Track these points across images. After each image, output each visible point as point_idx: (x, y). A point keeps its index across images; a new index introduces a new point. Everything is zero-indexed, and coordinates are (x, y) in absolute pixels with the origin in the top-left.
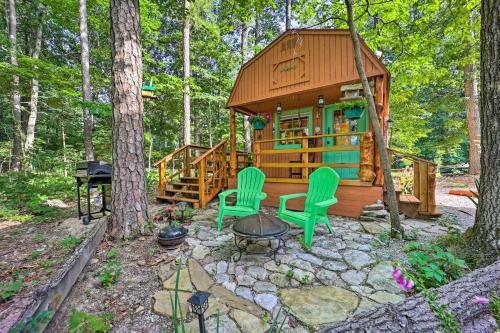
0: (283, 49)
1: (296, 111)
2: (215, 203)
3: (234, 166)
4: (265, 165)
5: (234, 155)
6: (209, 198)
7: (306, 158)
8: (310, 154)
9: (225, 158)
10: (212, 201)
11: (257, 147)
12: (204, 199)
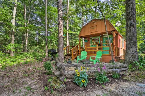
0: (92, 24)
1: (95, 37)
2: (76, 59)
3: (80, 51)
4: (88, 51)
5: (80, 48)
6: (74, 58)
7: (97, 49)
8: (98, 48)
9: (78, 49)
10: (75, 59)
11: (86, 46)
12: (73, 58)
